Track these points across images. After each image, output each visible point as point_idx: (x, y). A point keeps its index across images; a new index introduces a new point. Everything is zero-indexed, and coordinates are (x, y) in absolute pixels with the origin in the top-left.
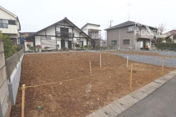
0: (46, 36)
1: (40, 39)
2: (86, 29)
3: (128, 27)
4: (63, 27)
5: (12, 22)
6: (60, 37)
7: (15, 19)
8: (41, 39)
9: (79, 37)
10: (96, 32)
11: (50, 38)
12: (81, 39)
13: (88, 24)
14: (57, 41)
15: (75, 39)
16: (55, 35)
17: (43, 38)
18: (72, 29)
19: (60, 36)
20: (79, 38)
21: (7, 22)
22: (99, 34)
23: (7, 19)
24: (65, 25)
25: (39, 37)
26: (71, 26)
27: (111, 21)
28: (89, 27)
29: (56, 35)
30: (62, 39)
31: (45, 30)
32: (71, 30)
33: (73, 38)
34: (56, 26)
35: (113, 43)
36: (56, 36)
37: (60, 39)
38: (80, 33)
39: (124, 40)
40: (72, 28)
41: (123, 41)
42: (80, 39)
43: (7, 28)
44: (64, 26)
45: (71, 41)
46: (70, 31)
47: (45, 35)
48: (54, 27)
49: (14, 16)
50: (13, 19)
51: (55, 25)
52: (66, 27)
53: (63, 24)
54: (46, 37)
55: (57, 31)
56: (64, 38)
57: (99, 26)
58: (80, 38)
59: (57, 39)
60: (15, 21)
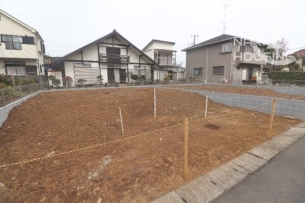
0: (82, 61)
1: (73, 67)
2: (151, 50)
3: (222, 45)
4: (112, 46)
5: (28, 40)
6: (107, 63)
7: (33, 35)
8: (75, 67)
9: (139, 62)
10: (169, 54)
11: (90, 65)
12: (142, 65)
13: (154, 41)
15: (131, 67)
16: (97, 60)
17: (77, 65)
18: (127, 49)
19: (106, 61)
20: (139, 65)
21: (21, 40)
22: (174, 57)
23: (20, 34)
24: (114, 42)
25: (72, 63)
26: (124, 45)
27: (195, 36)
28: (156, 46)
29: (99, 60)
30: (109, 66)
31: (81, 51)
32: (125, 51)
33: (127, 64)
34: (100, 45)
35: (197, 72)
36: (99, 62)
37: (106, 67)
38: (140, 56)
39: (214, 67)
40: (125, 47)
41: (212, 69)
42: (140, 67)
43: (20, 49)
44: (113, 44)
45: (125, 70)
46: (123, 53)
47: (80, 59)
48: (96, 47)
49: (31, 31)
50: (30, 35)
51: (98, 44)
52: (115, 46)
53: (112, 42)
54: (83, 64)
55: (100, 52)
56: (112, 65)
57: (173, 44)
59: (101, 67)
60: (32, 38)
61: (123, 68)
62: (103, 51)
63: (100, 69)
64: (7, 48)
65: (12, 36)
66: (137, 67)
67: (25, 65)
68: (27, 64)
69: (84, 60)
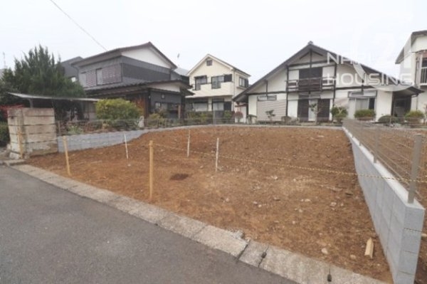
0: (267, 93)
1: (256, 100)
4: (308, 66)
5: (228, 78)
6: (298, 92)
7: (231, 72)
8: (258, 100)
9: (359, 85)
11: (276, 97)
12: (364, 90)
14: (289, 102)
15: (341, 95)
16: (284, 89)
17: (261, 99)
19: (294, 90)
20: (360, 90)
21: (223, 79)
23: (221, 74)
24: (313, 61)
25: (256, 96)
29: (287, 89)
30: (300, 96)
31: (265, 81)
33: (333, 91)
34: (290, 68)
36: (288, 93)
37: (297, 98)
42: (362, 93)
43: (219, 87)
44: (311, 63)
45: (328, 100)
46: (327, 74)
47: (265, 91)
48: (286, 71)
49: (229, 68)
50: (228, 72)
51: (287, 66)
52: (314, 66)
53: (309, 61)
54: (267, 96)
55: (290, 79)
56: (307, 94)
58: (363, 87)
59: (289, 99)
60: (231, 75)
61: (323, 97)
62: (295, 76)
63: (287, 101)
64: (213, 88)
65: (218, 77)
66: (353, 93)
67: (223, 102)
68: (226, 100)
69: (269, 91)
